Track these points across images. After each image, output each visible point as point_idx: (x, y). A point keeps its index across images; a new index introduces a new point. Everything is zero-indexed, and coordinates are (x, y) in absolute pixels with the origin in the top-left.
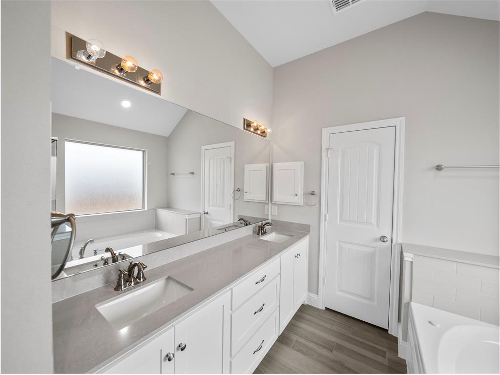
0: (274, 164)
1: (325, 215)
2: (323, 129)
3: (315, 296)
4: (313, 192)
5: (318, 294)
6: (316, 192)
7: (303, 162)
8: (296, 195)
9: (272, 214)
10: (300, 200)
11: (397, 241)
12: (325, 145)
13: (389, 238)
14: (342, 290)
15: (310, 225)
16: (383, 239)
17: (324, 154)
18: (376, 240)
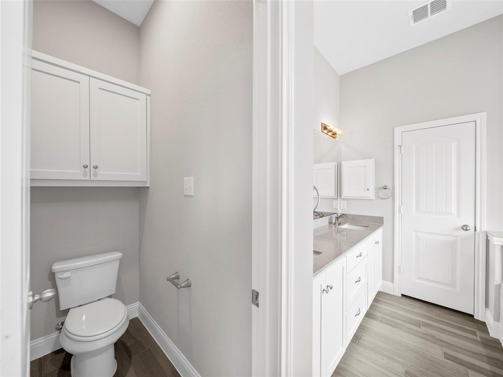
0: (343, 163)
1: (400, 208)
2: (395, 128)
3: (390, 284)
4: (386, 186)
5: (393, 282)
6: (389, 186)
7: (373, 160)
8: (368, 190)
9: (341, 208)
10: (371, 195)
11: (481, 229)
12: (397, 142)
13: (472, 226)
14: (419, 278)
15: (383, 218)
16: (465, 228)
17: (397, 152)
18: (457, 229)
